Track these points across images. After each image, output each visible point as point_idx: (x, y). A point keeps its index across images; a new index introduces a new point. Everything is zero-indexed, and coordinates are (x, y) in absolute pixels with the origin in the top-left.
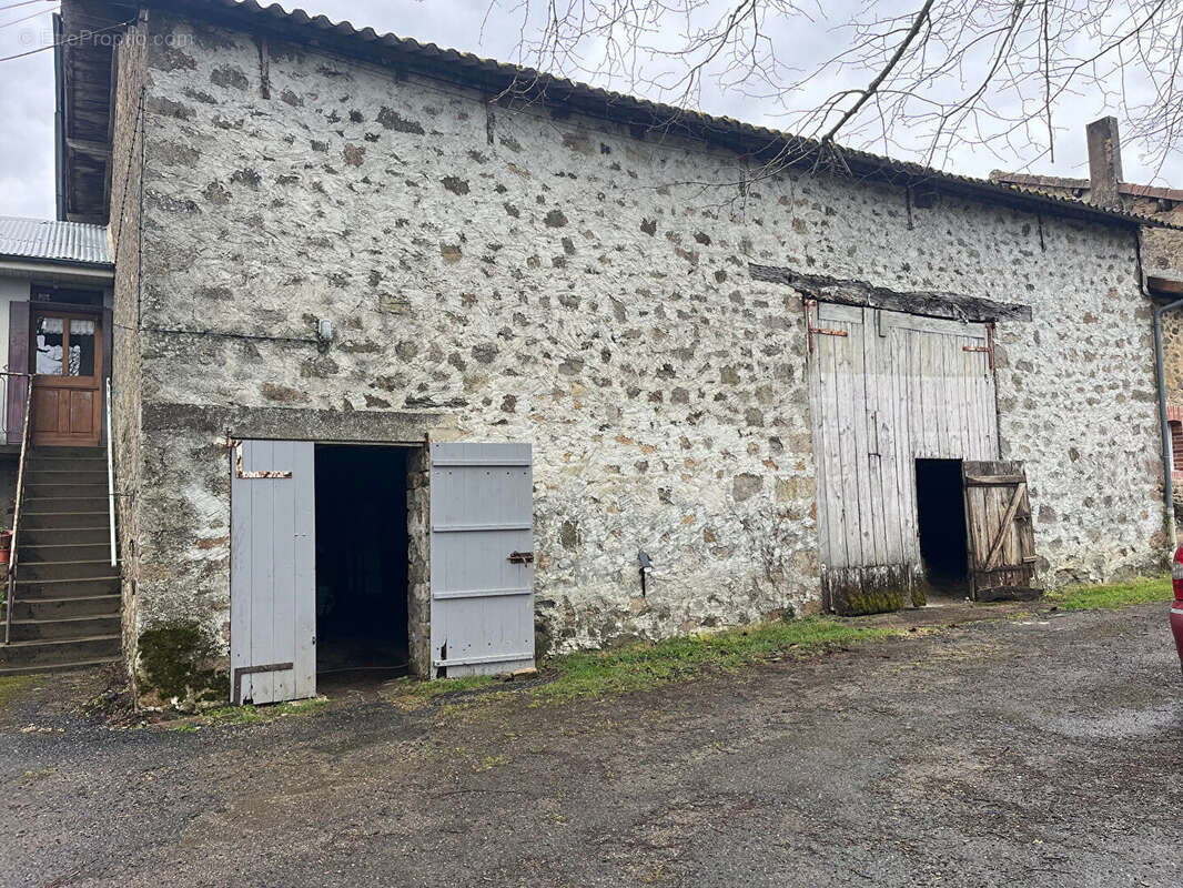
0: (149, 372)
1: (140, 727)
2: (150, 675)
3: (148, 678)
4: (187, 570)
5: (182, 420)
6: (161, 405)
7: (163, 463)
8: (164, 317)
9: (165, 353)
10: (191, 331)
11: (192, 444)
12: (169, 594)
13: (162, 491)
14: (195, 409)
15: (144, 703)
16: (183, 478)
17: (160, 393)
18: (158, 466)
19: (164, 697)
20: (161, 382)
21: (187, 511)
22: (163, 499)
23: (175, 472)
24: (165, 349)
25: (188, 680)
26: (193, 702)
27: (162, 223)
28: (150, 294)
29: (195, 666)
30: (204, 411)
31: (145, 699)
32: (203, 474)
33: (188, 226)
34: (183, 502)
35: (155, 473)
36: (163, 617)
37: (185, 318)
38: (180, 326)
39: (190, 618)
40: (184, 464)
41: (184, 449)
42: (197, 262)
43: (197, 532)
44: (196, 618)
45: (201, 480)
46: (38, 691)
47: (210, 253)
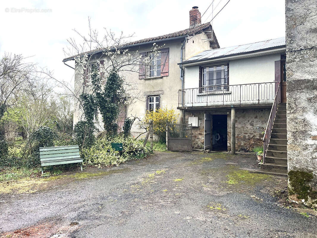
0: (289, 68)
1: (288, 208)
2: (293, 188)
3: (292, 189)
4: (307, 148)
5: (303, 86)
6: (294, 81)
7: (296, 104)
8: (294, 45)
9: (295, 60)
10: (306, 48)
11: (308, 96)
12: (299, 157)
13: (295, 115)
14: (309, 81)
15: (291, 198)
16: (304, 110)
17: (294, 76)
18: (294, 105)
19: (299, 198)
20: (294, 72)
21: (306, 124)
22: (296, 118)
23: (301, 108)
24: (295, 58)
25: (309, 194)
26: (311, 203)
27: (292, 8)
28: (289, 38)
29: (312, 189)
30: (313, 81)
31: (291, 197)
32: (313, 108)
33: (303, 5)
34: (304, 120)
35: (292, 108)
36: (297, 166)
37: (303, 44)
38: (301, 47)
39: (309, 168)
40: (304, 104)
41: (304, 98)
42: (307, 19)
43: (311, 133)
44: (312, 169)
45: (312, 111)
46: (266, 182)
47: (313, 14)
